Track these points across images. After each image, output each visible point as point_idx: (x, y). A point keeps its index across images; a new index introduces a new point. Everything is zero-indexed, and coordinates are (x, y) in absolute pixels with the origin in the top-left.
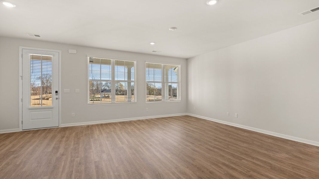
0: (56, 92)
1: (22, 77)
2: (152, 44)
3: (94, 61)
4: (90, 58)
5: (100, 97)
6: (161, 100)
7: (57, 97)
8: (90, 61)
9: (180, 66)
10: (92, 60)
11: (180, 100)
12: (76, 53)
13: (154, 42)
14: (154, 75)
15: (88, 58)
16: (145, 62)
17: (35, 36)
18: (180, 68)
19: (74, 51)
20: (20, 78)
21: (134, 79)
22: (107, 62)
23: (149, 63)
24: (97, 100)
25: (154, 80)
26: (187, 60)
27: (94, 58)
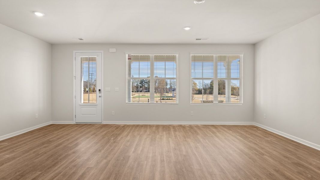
0: (100, 90)
1: (75, 77)
2: (187, 29)
3: (132, 58)
4: (129, 56)
5: (172, 96)
6: (213, 102)
7: (100, 95)
8: (129, 59)
9: (242, 55)
10: (130, 58)
11: (242, 102)
12: (115, 51)
13: (189, 27)
14: (202, 70)
15: (127, 55)
16: (190, 54)
17: (79, 40)
18: (242, 58)
19: (114, 50)
20: (74, 78)
21: (176, 76)
22: (145, 58)
23: (195, 55)
24: (168, 99)
25: (202, 76)
26: (254, 46)
27: (132, 55)
